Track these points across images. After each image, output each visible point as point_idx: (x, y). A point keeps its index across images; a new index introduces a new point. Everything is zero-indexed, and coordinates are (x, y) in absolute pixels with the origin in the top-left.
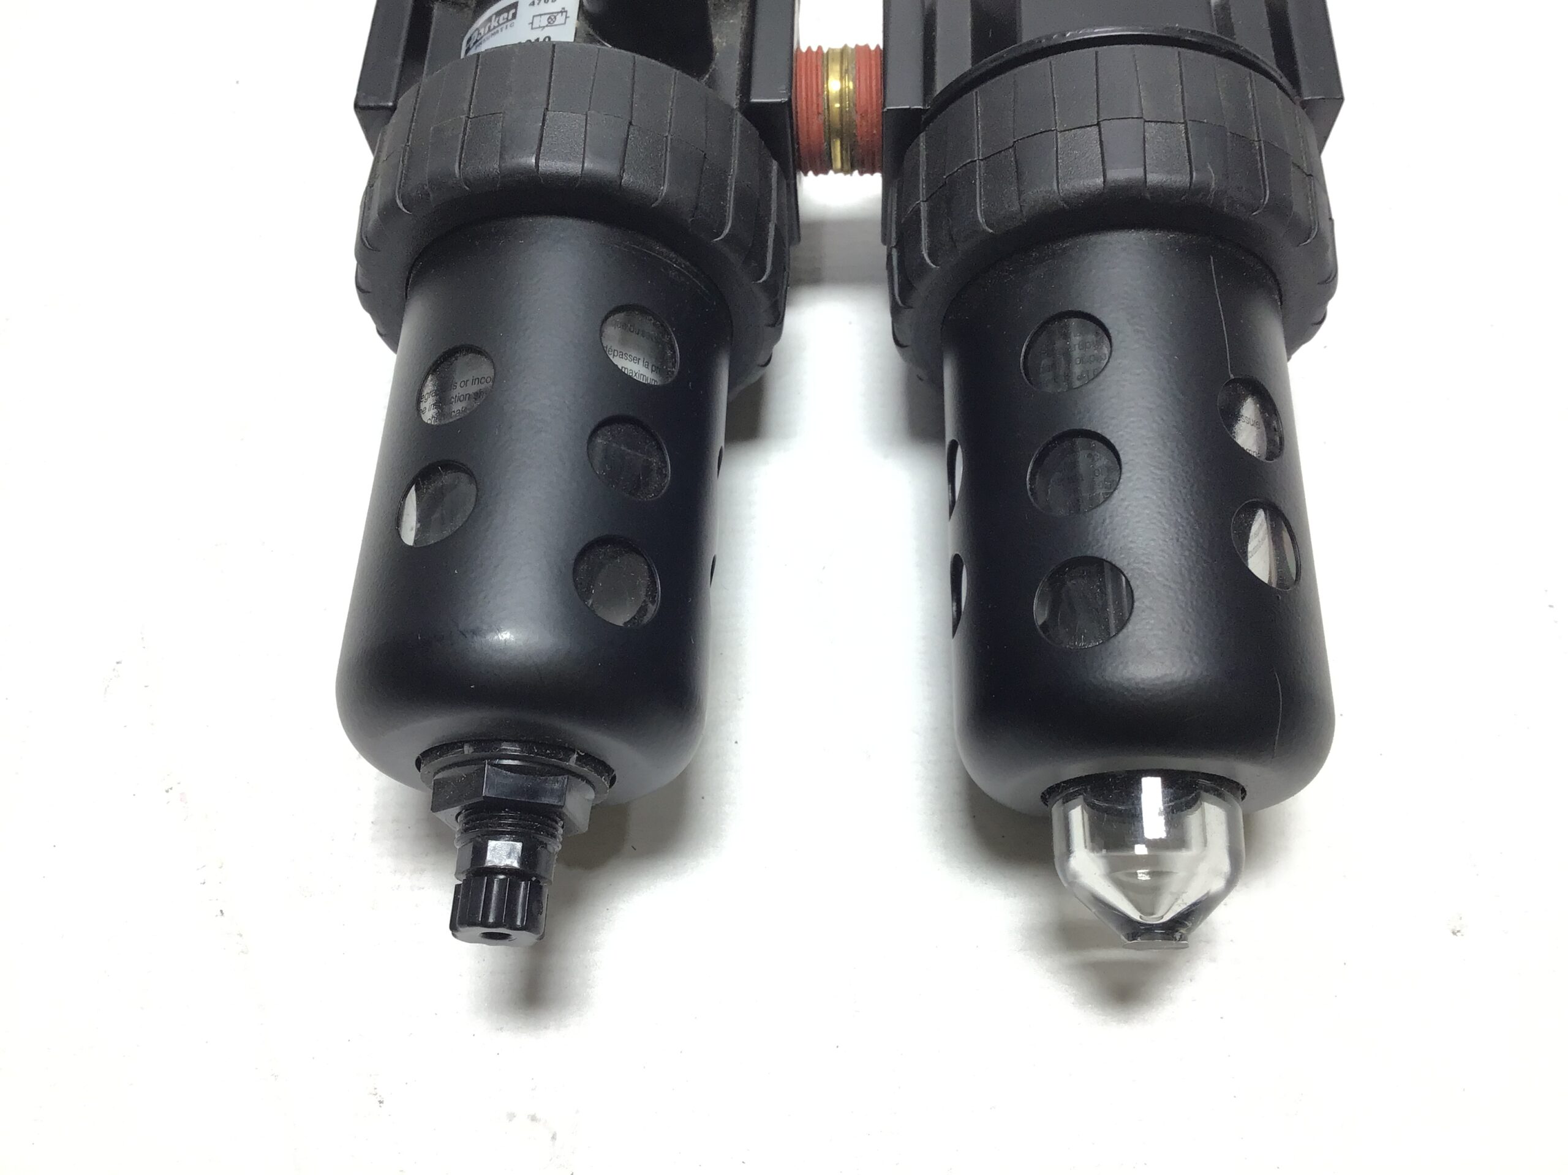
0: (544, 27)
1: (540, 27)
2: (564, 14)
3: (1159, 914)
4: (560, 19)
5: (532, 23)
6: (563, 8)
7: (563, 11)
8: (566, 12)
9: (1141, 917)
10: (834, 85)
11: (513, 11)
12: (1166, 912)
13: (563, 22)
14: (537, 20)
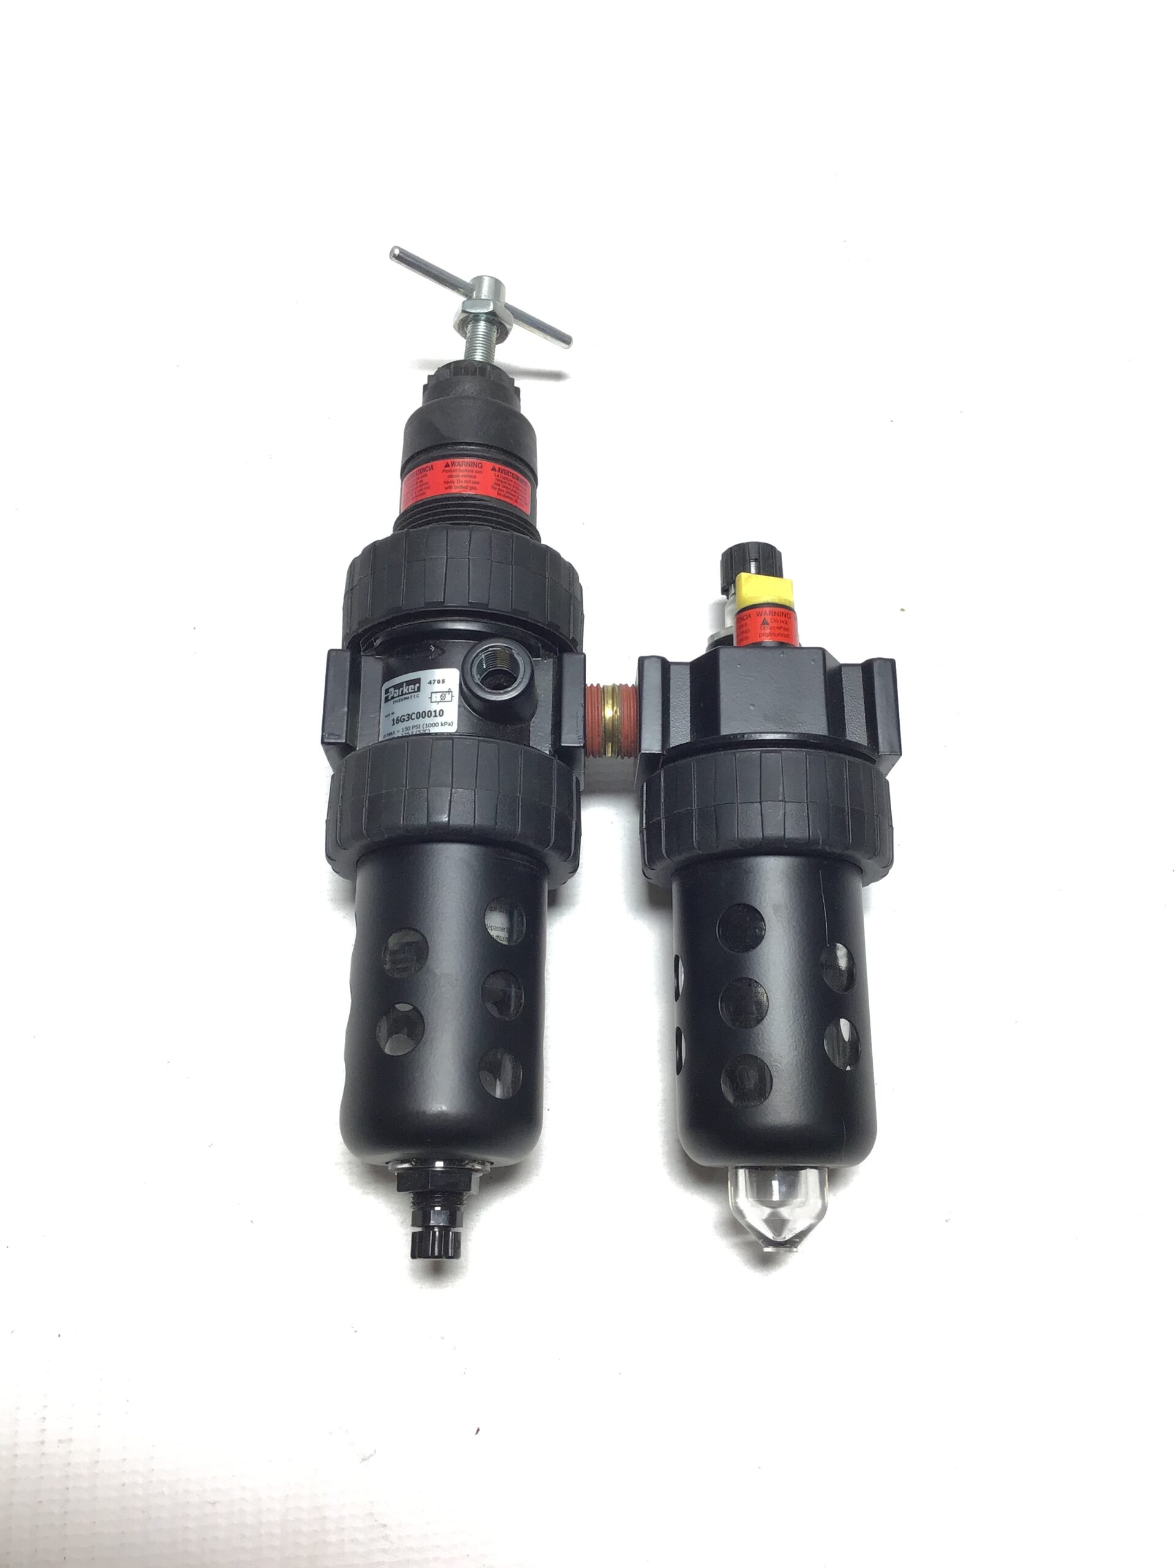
0: (439, 702)
1: (436, 702)
2: (450, 693)
3: (783, 1236)
4: (448, 697)
5: (431, 698)
6: (450, 689)
7: (449, 691)
8: (451, 692)
9: (773, 1237)
10: (609, 712)
11: (417, 685)
12: (787, 1235)
13: (450, 700)
14: (434, 695)
